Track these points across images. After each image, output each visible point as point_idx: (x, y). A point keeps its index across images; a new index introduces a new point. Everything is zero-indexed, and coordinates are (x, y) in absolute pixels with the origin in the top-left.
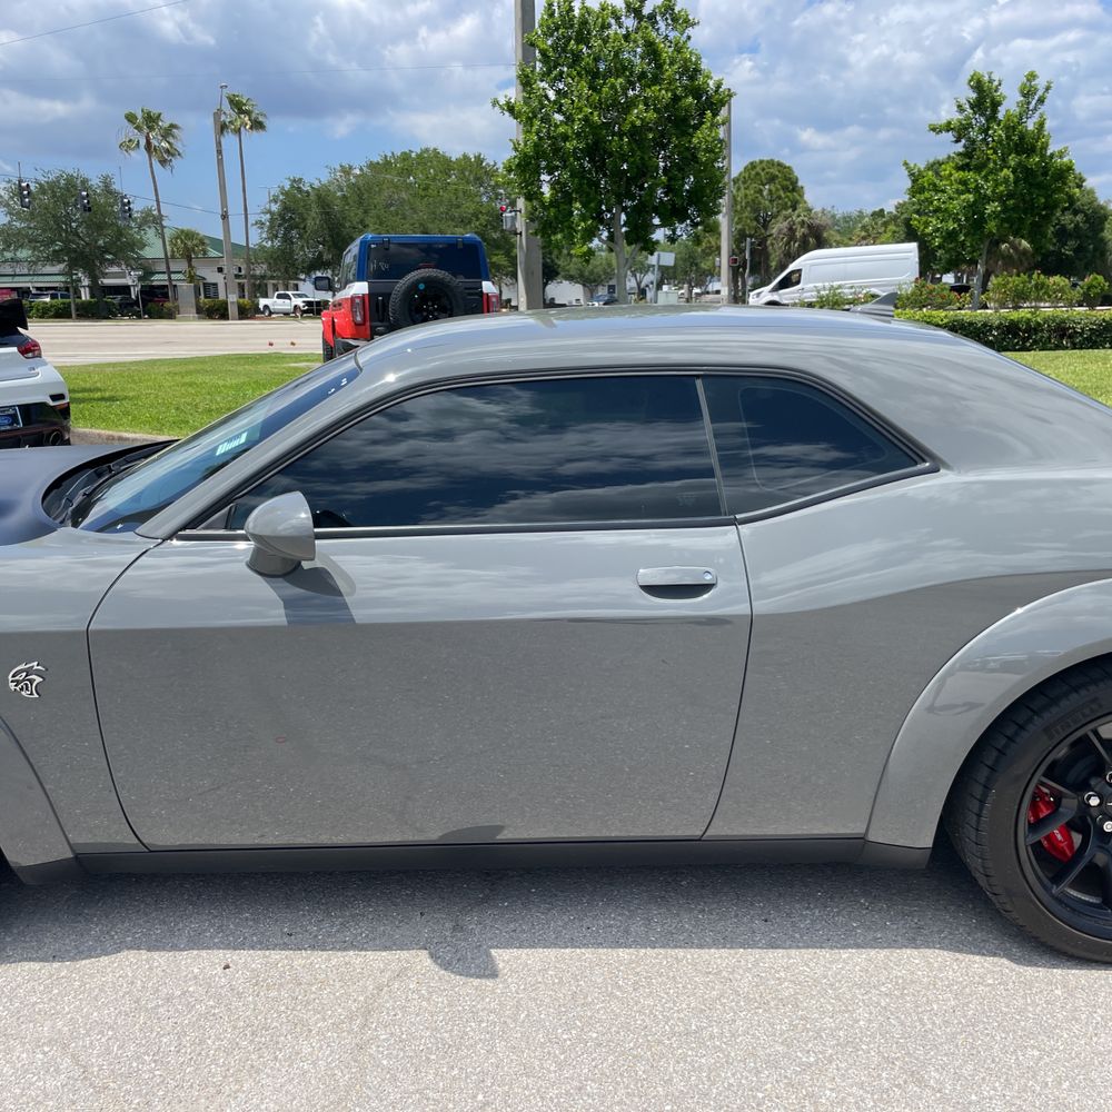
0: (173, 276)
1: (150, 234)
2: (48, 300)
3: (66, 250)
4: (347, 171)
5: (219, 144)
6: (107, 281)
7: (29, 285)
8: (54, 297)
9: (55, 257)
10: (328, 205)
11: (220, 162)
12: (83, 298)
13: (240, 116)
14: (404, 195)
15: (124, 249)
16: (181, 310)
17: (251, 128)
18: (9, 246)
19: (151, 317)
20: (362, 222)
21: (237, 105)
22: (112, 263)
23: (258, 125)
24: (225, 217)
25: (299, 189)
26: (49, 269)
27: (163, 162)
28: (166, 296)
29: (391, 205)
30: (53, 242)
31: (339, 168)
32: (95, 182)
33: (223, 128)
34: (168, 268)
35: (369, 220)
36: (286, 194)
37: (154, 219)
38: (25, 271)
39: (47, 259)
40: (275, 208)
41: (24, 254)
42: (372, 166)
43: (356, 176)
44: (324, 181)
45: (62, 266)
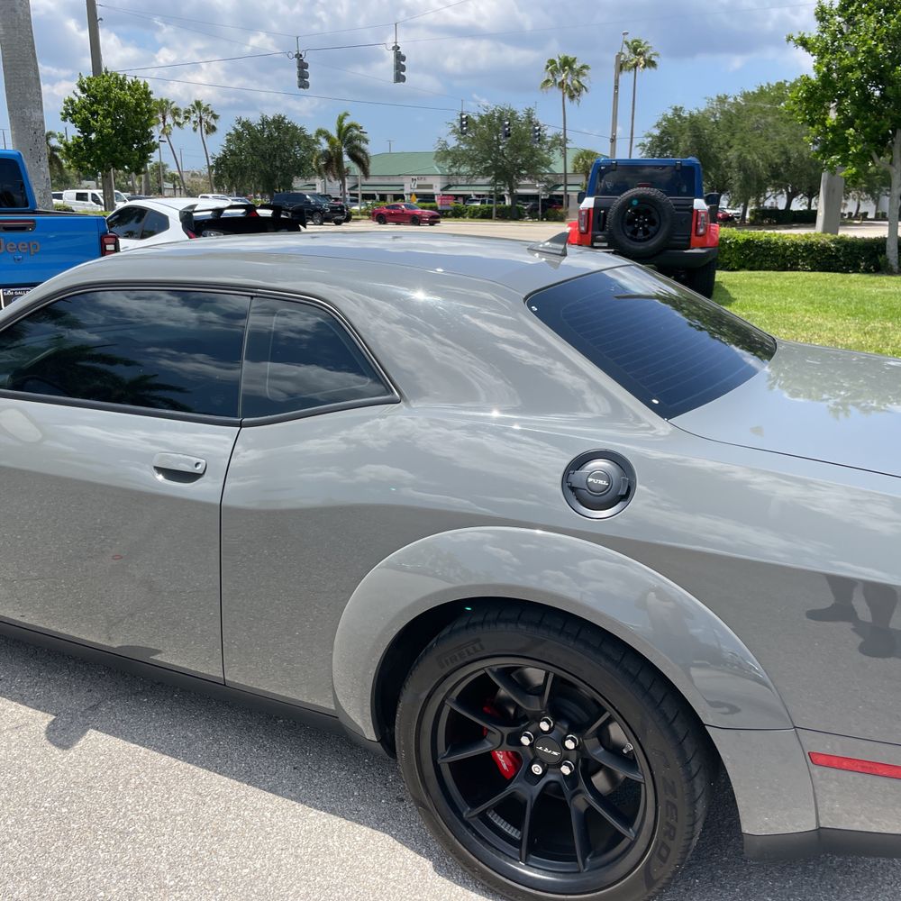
0: (569, 188)
1: (556, 156)
2: (478, 204)
3: (494, 167)
4: (722, 100)
5: (617, 81)
6: (520, 191)
7: (472, 193)
8: (483, 202)
9: (486, 173)
10: (699, 129)
11: (616, 95)
12: (507, 204)
13: (637, 58)
14: (770, 119)
15: (533, 165)
16: (570, 215)
17: (644, 67)
18: (455, 164)
19: (548, 220)
20: (728, 143)
21: (636, 49)
22: (524, 177)
23: (650, 63)
24: (613, 140)
25: (679, 116)
26: (480, 181)
27: (572, 97)
28: (561, 203)
29: (758, 128)
30: (484, 160)
31: (715, 98)
32: (521, 114)
33: (621, 67)
34: (566, 181)
35: (735, 142)
36: (668, 120)
37: (560, 142)
38: (464, 183)
39: (480, 173)
40: (656, 132)
41: (465, 169)
42: (746, 96)
43: (730, 104)
44: (702, 110)
45: (489, 179)
